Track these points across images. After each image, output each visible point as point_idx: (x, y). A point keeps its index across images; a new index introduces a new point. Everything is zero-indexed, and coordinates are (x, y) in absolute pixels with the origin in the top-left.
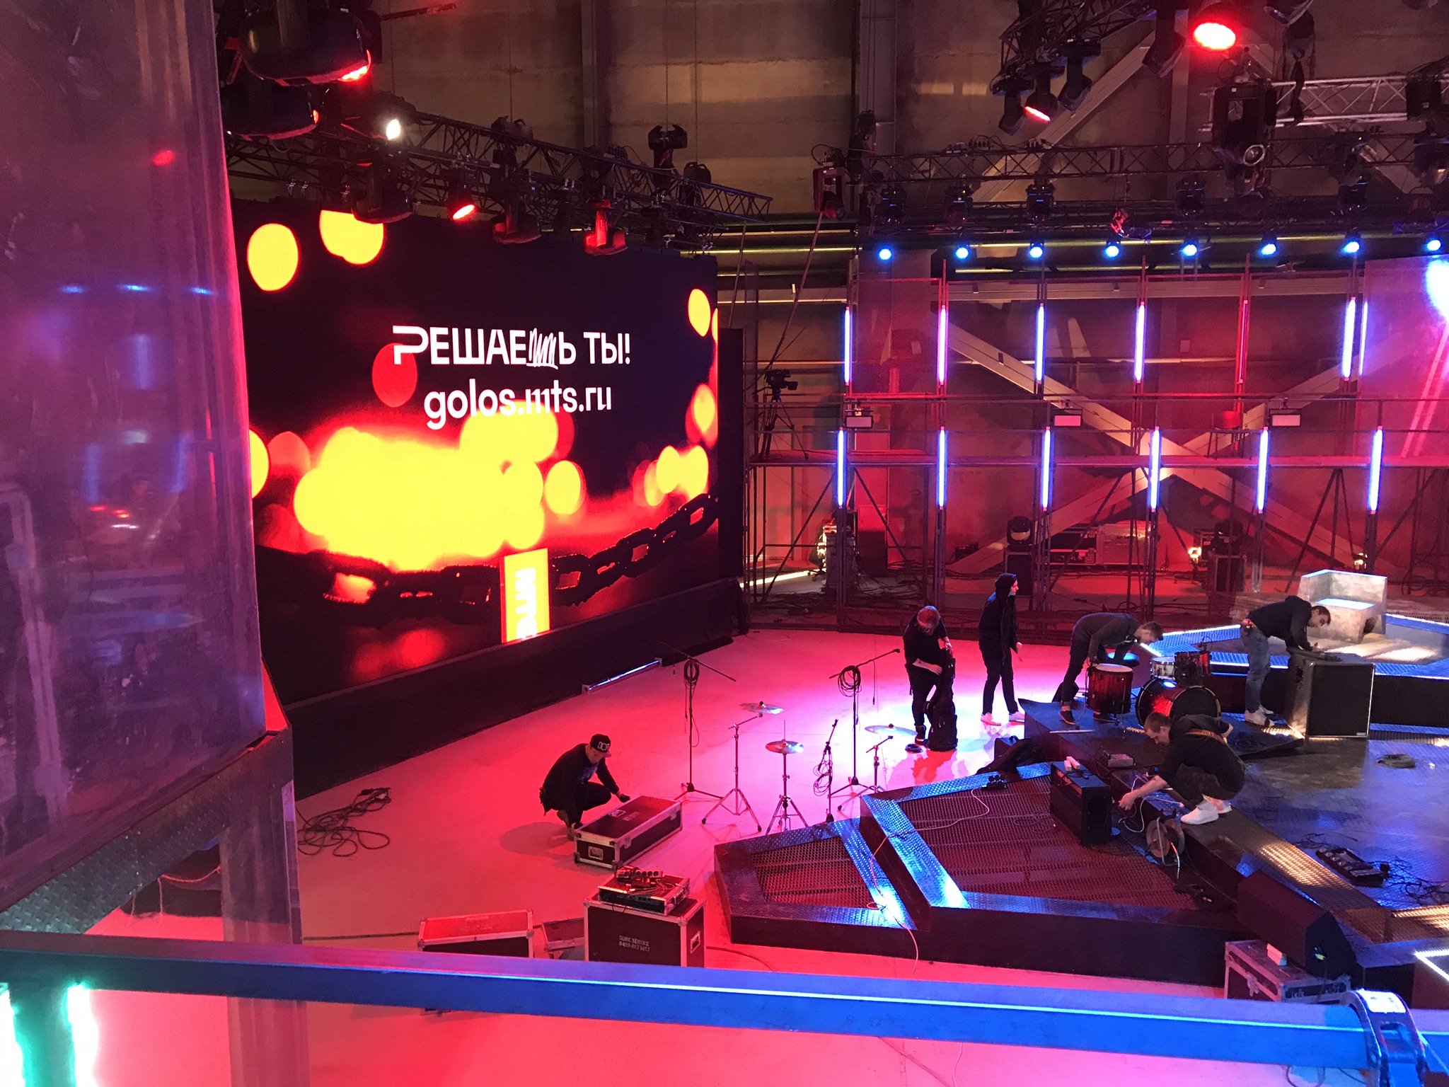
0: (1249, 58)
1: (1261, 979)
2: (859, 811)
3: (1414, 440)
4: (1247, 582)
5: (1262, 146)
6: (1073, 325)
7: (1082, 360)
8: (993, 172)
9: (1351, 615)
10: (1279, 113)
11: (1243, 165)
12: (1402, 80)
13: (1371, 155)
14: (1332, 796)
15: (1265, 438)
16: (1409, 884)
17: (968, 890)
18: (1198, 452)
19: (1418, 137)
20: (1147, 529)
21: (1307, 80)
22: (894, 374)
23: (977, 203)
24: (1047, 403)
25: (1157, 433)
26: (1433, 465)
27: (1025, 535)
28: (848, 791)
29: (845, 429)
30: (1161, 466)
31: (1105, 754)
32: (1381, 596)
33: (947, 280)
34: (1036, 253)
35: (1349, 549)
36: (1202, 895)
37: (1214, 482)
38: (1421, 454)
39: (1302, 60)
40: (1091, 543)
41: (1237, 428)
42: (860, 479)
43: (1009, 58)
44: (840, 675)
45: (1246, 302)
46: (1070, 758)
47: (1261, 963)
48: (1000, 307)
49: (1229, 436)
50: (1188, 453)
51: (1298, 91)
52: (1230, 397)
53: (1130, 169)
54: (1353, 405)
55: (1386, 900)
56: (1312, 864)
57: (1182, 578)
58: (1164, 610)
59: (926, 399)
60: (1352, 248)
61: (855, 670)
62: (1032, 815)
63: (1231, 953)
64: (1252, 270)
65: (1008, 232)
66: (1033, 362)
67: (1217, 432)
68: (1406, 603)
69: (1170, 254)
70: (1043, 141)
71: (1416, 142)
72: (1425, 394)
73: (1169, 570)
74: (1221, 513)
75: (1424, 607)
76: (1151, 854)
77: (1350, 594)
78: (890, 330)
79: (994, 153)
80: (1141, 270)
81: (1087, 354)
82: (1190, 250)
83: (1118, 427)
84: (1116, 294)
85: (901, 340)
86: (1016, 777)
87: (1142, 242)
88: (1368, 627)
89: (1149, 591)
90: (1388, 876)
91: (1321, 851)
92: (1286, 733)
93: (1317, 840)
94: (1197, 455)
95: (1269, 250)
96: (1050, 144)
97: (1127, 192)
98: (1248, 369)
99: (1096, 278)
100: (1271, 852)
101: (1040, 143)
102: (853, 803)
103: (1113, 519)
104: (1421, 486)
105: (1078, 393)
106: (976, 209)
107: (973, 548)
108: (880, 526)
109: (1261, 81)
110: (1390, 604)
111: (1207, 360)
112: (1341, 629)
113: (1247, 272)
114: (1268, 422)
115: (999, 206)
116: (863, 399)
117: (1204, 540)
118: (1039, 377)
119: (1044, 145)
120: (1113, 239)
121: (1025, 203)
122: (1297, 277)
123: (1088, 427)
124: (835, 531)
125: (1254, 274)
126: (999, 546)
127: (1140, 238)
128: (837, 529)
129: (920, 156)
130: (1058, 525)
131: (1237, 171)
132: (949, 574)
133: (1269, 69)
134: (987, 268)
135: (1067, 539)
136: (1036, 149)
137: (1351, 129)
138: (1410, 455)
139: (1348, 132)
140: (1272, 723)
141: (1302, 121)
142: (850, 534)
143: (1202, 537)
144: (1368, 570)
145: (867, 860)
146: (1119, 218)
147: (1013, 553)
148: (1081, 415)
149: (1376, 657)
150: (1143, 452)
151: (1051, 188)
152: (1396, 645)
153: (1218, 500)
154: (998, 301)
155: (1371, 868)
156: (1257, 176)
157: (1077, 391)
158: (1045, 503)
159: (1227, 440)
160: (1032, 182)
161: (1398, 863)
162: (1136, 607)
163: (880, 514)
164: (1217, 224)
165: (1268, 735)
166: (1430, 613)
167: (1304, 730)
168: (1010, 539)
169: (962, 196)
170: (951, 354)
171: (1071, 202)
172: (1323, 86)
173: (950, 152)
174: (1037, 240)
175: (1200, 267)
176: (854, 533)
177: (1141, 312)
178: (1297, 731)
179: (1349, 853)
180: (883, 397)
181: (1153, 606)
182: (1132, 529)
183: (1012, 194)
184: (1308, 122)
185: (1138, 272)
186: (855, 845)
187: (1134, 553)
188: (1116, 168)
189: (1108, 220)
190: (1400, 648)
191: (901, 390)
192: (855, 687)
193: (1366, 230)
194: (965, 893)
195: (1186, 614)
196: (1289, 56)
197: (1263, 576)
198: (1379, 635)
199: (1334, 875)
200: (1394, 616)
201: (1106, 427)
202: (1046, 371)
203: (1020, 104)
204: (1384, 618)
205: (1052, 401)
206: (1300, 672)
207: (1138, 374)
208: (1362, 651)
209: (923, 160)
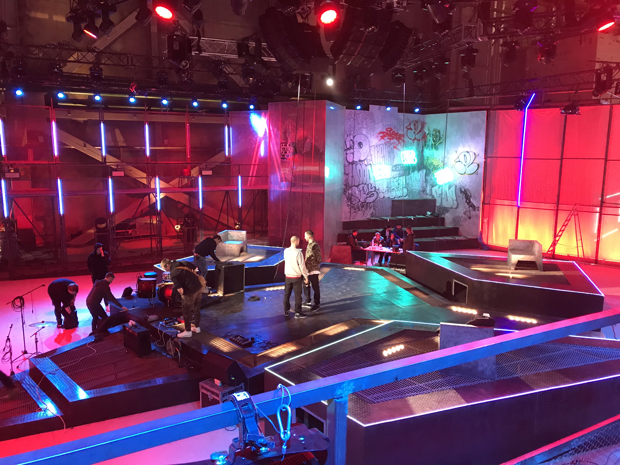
0: (179, 25)
1: (213, 393)
2: (29, 366)
3: (251, 180)
4: (198, 237)
5: (187, 62)
6: (117, 131)
7: (123, 147)
8: (72, 59)
9: (236, 247)
10: (193, 49)
11: (181, 68)
12: (235, 42)
13: (228, 71)
14: (234, 316)
15: (200, 179)
16: (261, 343)
17: (88, 390)
18: (175, 186)
19: (243, 65)
20: (157, 219)
21: (202, 37)
22: (30, 152)
23: (65, 73)
24: (108, 166)
25: (157, 179)
26: (258, 189)
27: (104, 225)
28: (22, 358)
29: (5, 179)
30: (160, 192)
31: (146, 316)
32: (245, 238)
33: (53, 108)
34: (97, 98)
35: (233, 222)
36: (190, 366)
37: (183, 198)
38: (254, 185)
39: (199, 29)
40: (134, 227)
41: (189, 176)
42: (17, 204)
43: (74, 6)
44: (13, 302)
45: (188, 125)
46: (131, 321)
47: (213, 387)
48: (83, 122)
49: (186, 179)
50: (171, 186)
51: (199, 41)
52: (185, 163)
53: (136, 65)
54: (230, 166)
55: (253, 351)
56: (228, 344)
57: (173, 238)
58: (167, 252)
59: (49, 164)
60: (225, 106)
61: (21, 298)
62: (116, 349)
63: (202, 386)
64: (189, 112)
65: (83, 87)
66: (100, 148)
67: (181, 178)
68: (254, 240)
69: (157, 103)
70: (95, 47)
71: (242, 67)
72: (253, 163)
73: (168, 235)
74: (186, 211)
75: (259, 241)
76: (169, 354)
77: (235, 238)
78: (25, 130)
79: (71, 49)
80: (144, 109)
81: (124, 145)
82: (165, 102)
83: (141, 176)
84: (135, 119)
85: (32, 136)
86: (109, 334)
87: (144, 97)
88: (242, 251)
89: (160, 245)
90: (254, 342)
91: (231, 338)
92: (216, 295)
93: (229, 334)
94: (175, 187)
95: (195, 104)
96: (99, 50)
97: (136, 75)
98: (191, 152)
99: (126, 111)
100: (214, 342)
101: (94, 48)
102: (25, 363)
103: (143, 215)
104: (255, 197)
105: (122, 162)
106: (65, 76)
107: (80, 233)
108: (30, 226)
109: (185, 35)
110: (249, 241)
111: (175, 148)
112: (233, 252)
113: (187, 112)
114: (200, 173)
115: (77, 75)
116: (14, 164)
117: (181, 222)
118: (104, 154)
119: (96, 49)
120: (132, 95)
121: (89, 75)
122: (206, 116)
123: (128, 176)
124: (4, 230)
125: (190, 114)
126: (92, 231)
127: (143, 95)
128: (5, 229)
129: (34, 46)
130: (118, 220)
131: (179, 71)
132: (69, 246)
133: (188, 30)
134: (74, 104)
135: (123, 226)
136: (93, 51)
137: (219, 59)
138: (250, 185)
139: (218, 60)
140: (211, 292)
141: (201, 53)
142: (13, 231)
143: (179, 221)
144: (240, 229)
145: (35, 389)
146: (133, 86)
147: (99, 234)
148: (124, 171)
149: (245, 261)
150: (153, 186)
151: (101, 70)
152: (251, 256)
153: (185, 205)
154: (81, 119)
155: (248, 340)
156: (187, 73)
157: (121, 161)
158: (112, 210)
159: (186, 181)
160: (92, 65)
161: (257, 336)
162: (155, 252)
163: (29, 220)
164: (174, 92)
165: (210, 297)
166: (261, 243)
167: (223, 293)
168: (97, 228)
169: (57, 68)
170: (60, 143)
171: (112, 77)
172: (208, 41)
173: (49, 46)
174: (97, 93)
175: (169, 109)
176: (16, 230)
177: (147, 126)
178: (220, 294)
179: (240, 336)
180: (25, 163)
181: (162, 251)
182: (150, 220)
183: (84, 70)
184: (204, 54)
185: (144, 110)
186: (29, 383)
187: (152, 229)
188: (130, 64)
189: (128, 86)
190: (253, 257)
191: (35, 159)
192: (22, 306)
193: (229, 99)
194: (87, 391)
195: (175, 253)
196: (195, 27)
197: (204, 235)
198: (245, 253)
199: (236, 346)
200: (250, 245)
201: (135, 176)
202: (108, 152)
203: (81, 28)
204: (247, 246)
205: (112, 165)
206: (220, 271)
207: (148, 154)
208: (240, 260)
209: (35, 49)
